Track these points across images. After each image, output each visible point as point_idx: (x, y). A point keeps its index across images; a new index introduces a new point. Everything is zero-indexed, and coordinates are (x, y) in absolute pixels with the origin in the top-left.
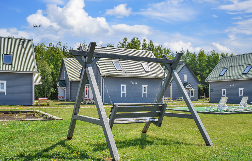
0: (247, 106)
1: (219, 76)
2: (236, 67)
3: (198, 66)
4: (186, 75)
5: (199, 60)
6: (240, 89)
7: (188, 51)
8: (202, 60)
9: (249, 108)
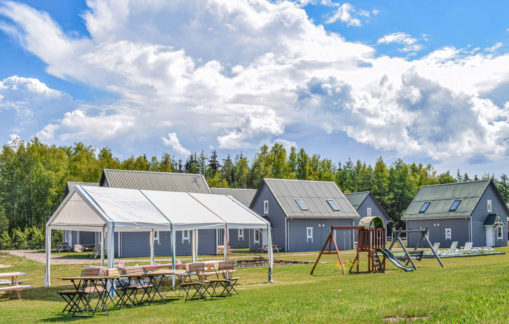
0: (457, 250)
1: (420, 212)
2: (441, 202)
3: (377, 188)
4: (370, 209)
5: (378, 177)
6: (447, 230)
7: (358, 163)
8: (382, 177)
9: (458, 252)
